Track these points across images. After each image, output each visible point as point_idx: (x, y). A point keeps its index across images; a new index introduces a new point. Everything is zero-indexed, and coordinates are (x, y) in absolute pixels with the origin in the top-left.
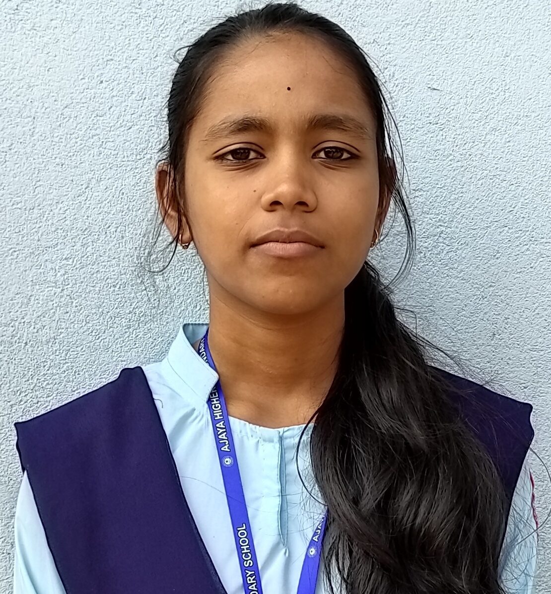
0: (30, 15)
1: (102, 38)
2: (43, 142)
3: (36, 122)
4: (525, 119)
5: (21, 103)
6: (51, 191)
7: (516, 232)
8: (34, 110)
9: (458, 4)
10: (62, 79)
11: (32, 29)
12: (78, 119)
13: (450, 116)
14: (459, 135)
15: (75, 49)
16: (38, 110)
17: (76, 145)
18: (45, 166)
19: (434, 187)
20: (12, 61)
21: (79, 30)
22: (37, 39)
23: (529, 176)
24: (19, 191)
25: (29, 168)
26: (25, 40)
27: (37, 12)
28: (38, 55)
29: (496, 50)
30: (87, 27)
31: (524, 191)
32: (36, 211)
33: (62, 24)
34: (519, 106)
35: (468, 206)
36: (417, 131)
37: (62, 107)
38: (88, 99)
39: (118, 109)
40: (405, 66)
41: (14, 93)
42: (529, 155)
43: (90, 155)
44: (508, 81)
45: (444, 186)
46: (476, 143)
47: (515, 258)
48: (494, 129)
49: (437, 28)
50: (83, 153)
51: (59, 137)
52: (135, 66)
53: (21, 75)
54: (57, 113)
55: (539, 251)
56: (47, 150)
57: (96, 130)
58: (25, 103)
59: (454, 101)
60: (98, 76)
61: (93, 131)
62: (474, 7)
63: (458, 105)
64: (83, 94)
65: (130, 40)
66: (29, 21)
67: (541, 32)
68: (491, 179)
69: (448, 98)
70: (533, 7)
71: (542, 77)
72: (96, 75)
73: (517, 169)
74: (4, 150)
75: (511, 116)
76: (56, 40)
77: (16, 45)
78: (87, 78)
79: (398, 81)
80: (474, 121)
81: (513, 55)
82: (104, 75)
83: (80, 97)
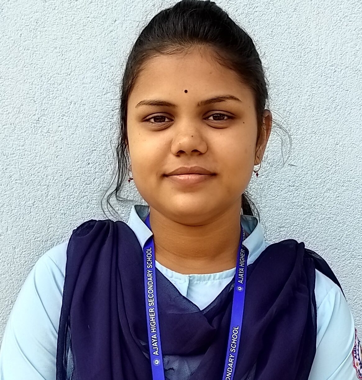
0: (46, 124)
1: (90, 137)
2: (53, 200)
3: (49, 189)
4: (348, 183)
5: (40, 177)
6: (58, 230)
7: (343, 252)
8: (48, 181)
9: (307, 113)
10: (65, 162)
11: (47, 132)
12: (74, 186)
13: (302, 182)
14: (308, 193)
15: (73, 144)
16: (50, 181)
17: (73, 202)
18: (54, 215)
19: (292, 225)
20: (35, 152)
21: (76, 132)
22: (50, 138)
23: (351, 218)
24: (38, 231)
25: (45, 216)
26: (43, 139)
27: (51, 122)
28: (51, 148)
29: (330, 141)
30: (80, 131)
31: (347, 227)
32: (49, 242)
33: (65, 129)
34: (345, 175)
35: (313, 236)
36: (282, 191)
37: (65, 179)
38: (81, 174)
39: (99, 180)
40: (274, 152)
41: (36, 171)
42: (351, 205)
43: (81, 208)
44: (338, 160)
45: (298, 224)
46: (318, 198)
47: (342, 268)
48: (329, 189)
49: (294, 128)
50: (77, 207)
51: (63, 198)
52: (110, 153)
53: (40, 160)
54: (62, 183)
55: (357, 264)
56: (56, 205)
57: (85, 193)
58: (43, 177)
59: (304, 172)
60: (87, 160)
61: (84, 194)
62: (317, 115)
63: (306, 175)
64: (78, 171)
65: (106, 138)
66: (46, 127)
67: (358, 129)
68: (327, 220)
69: (300, 170)
70: (353, 114)
71: (359, 157)
72: (85, 160)
73: (343, 214)
74: (30, 205)
75: (339, 181)
76: (62, 139)
77: (37, 142)
78: (80, 161)
79: (270, 160)
80: (316, 184)
81: (341, 144)
82: (90, 160)
83: (76, 173)
